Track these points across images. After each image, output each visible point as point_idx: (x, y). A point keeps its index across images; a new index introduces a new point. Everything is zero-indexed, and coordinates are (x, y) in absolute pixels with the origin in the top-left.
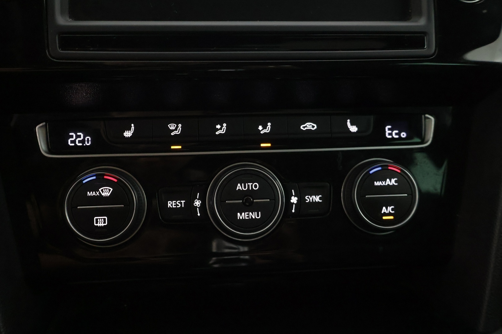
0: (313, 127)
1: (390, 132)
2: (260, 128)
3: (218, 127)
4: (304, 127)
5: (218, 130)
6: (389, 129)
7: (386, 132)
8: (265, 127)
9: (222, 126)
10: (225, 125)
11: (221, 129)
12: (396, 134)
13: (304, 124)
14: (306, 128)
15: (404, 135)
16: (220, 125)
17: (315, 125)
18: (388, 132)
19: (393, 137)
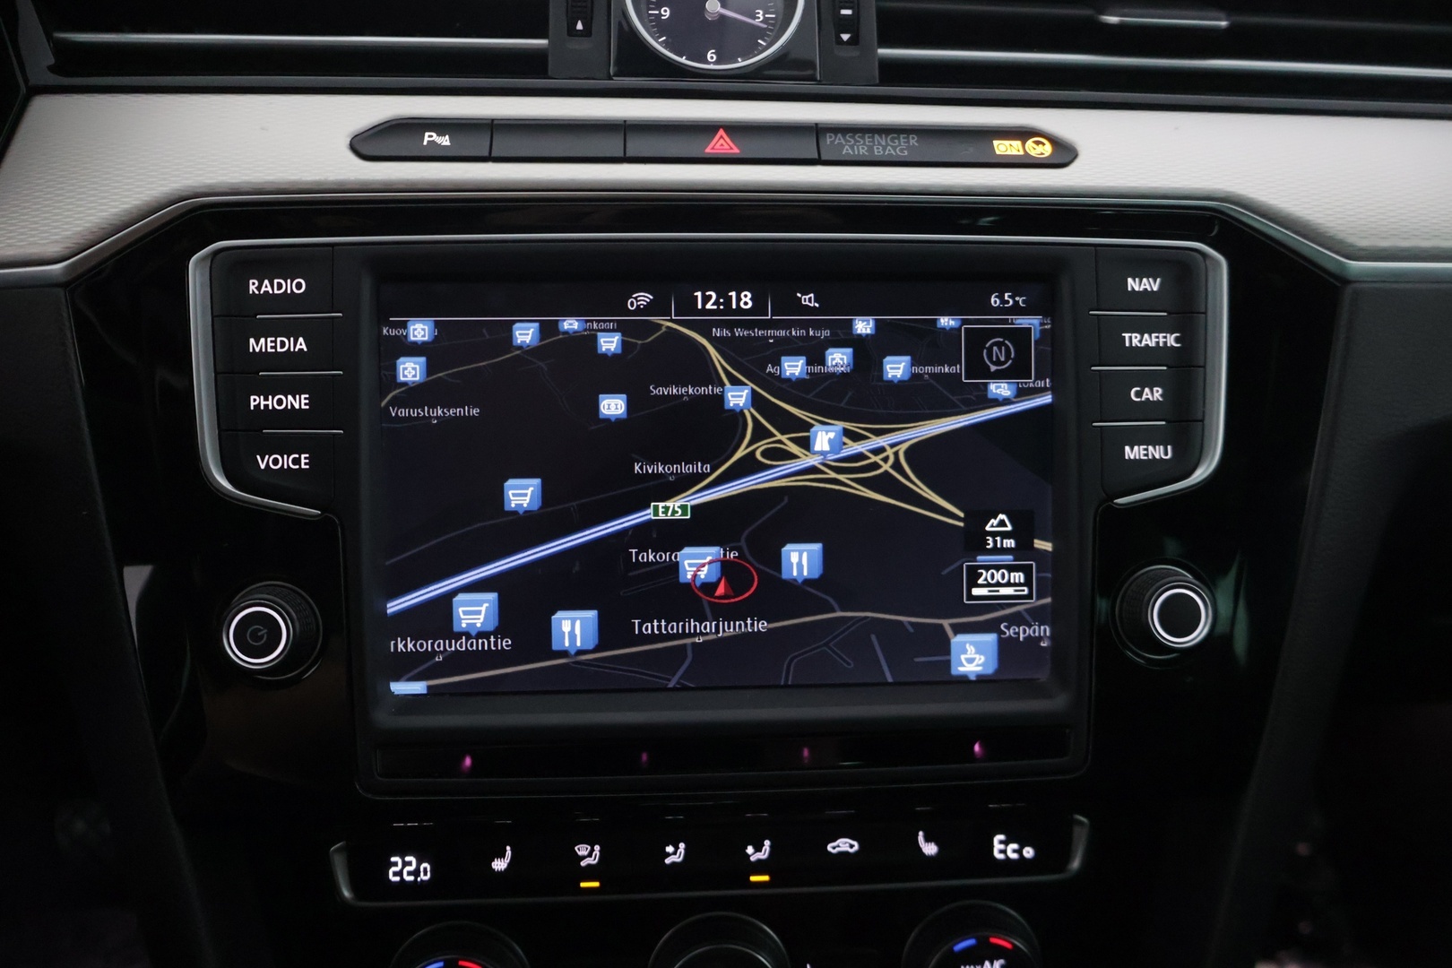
0: (852, 846)
1: (1002, 847)
2: (750, 850)
3: (670, 849)
4: (834, 848)
5: (668, 855)
6: (1001, 842)
7: (993, 846)
8: (758, 849)
9: (677, 848)
10: (682, 846)
11: (675, 855)
12: (1014, 851)
13: (835, 841)
14: (837, 850)
15: (1029, 852)
16: (673, 846)
17: (855, 843)
18: (997, 847)
19: (1007, 857)
